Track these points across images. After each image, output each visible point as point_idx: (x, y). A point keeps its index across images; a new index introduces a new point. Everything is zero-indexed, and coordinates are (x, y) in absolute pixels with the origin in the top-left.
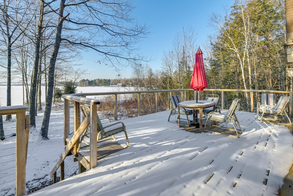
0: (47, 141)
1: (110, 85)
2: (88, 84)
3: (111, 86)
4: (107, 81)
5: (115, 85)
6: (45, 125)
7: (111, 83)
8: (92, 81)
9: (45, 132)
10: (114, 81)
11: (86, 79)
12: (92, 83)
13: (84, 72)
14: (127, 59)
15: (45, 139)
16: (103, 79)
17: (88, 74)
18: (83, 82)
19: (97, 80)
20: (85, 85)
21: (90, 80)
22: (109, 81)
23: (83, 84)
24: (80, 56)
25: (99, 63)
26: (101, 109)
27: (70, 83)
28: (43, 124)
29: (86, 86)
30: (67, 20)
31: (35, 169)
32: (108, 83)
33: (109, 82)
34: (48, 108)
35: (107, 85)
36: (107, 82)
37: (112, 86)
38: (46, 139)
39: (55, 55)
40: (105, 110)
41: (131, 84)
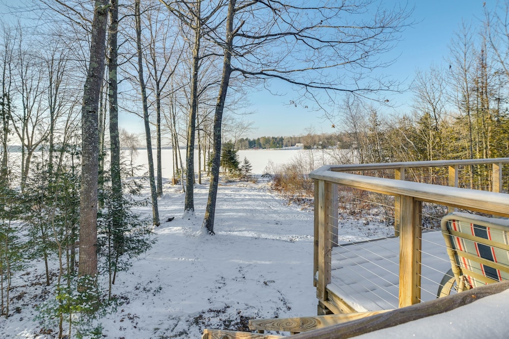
0: (212, 237)
1: (282, 147)
2: (248, 145)
3: (284, 148)
4: (278, 140)
5: (292, 147)
6: (210, 211)
7: (284, 143)
8: (254, 141)
9: (211, 222)
10: (290, 140)
11: (245, 138)
12: (255, 143)
13: (249, 127)
14: (352, 91)
15: (210, 233)
16: (272, 137)
17: (255, 129)
18: (241, 142)
19: (262, 139)
20: (243, 148)
21: (252, 140)
22: (282, 139)
23: (242, 147)
24: (245, 99)
25: (294, 105)
26: (280, 188)
27: (228, 144)
28: (208, 210)
29: (245, 149)
30: (239, 35)
31: (207, 287)
32: (279, 144)
33: (281, 142)
34: (214, 185)
35: (278, 147)
36: (278, 142)
37: (287, 148)
38: (212, 233)
39: (223, 98)
40: (287, 190)
41: (321, 145)
